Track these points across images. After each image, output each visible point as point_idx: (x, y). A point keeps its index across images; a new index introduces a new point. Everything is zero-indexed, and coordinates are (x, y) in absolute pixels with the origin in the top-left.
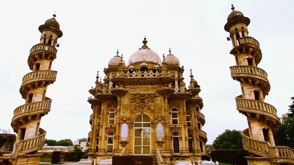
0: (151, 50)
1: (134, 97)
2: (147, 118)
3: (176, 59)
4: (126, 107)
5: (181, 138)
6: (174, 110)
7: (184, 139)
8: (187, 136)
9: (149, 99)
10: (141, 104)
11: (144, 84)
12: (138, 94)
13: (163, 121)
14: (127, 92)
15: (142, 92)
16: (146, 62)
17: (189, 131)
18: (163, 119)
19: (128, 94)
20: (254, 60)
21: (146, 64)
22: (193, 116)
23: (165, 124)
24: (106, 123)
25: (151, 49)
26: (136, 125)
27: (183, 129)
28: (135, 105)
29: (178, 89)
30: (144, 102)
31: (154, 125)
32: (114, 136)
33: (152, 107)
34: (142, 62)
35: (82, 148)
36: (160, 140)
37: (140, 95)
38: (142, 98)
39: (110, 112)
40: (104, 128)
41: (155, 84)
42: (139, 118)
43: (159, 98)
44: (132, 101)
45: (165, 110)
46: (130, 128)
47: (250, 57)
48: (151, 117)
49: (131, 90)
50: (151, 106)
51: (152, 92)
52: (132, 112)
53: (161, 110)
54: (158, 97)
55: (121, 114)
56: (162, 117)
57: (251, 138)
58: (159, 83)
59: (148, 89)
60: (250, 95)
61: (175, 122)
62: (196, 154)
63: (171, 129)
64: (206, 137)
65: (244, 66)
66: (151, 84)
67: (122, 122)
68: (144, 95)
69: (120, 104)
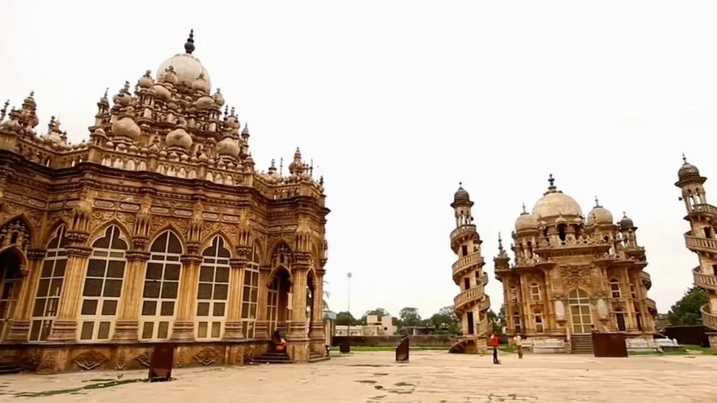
0: (565, 195)
1: (565, 270)
2: (583, 293)
3: (608, 213)
4: (557, 283)
5: (626, 314)
6: (614, 280)
7: (630, 315)
8: (634, 311)
9: (583, 271)
10: (573, 277)
11: (575, 254)
12: (569, 266)
13: (605, 297)
14: (554, 265)
15: (572, 264)
16: (564, 216)
17: (635, 303)
18: (604, 295)
19: (556, 266)
20: (712, 230)
21: (564, 220)
22: (637, 286)
23: (607, 300)
24: (530, 299)
25: (564, 193)
26: (572, 302)
27: (628, 304)
28: (567, 279)
29: (616, 255)
30: (578, 276)
31: (594, 301)
32: (541, 314)
33: (589, 281)
34: (557, 216)
35: (386, 329)
36: (604, 317)
37: (572, 266)
38: (575, 271)
39: (532, 287)
40: (528, 305)
41: (588, 253)
42: (573, 294)
43: (596, 270)
44: (563, 274)
45: (604, 284)
46: (565, 305)
47: (708, 226)
48: (589, 292)
49: (561, 261)
50: (587, 279)
51: (585, 263)
52: (564, 288)
53: (600, 283)
54: (595, 268)
55: (553, 290)
56: (602, 292)
57: (712, 315)
58: (593, 253)
59: (580, 260)
60: (708, 269)
61: (616, 295)
62: (646, 332)
63: (613, 303)
64: (655, 307)
65: (700, 239)
66: (584, 253)
67: (555, 299)
68: (577, 267)
69: (549, 279)
